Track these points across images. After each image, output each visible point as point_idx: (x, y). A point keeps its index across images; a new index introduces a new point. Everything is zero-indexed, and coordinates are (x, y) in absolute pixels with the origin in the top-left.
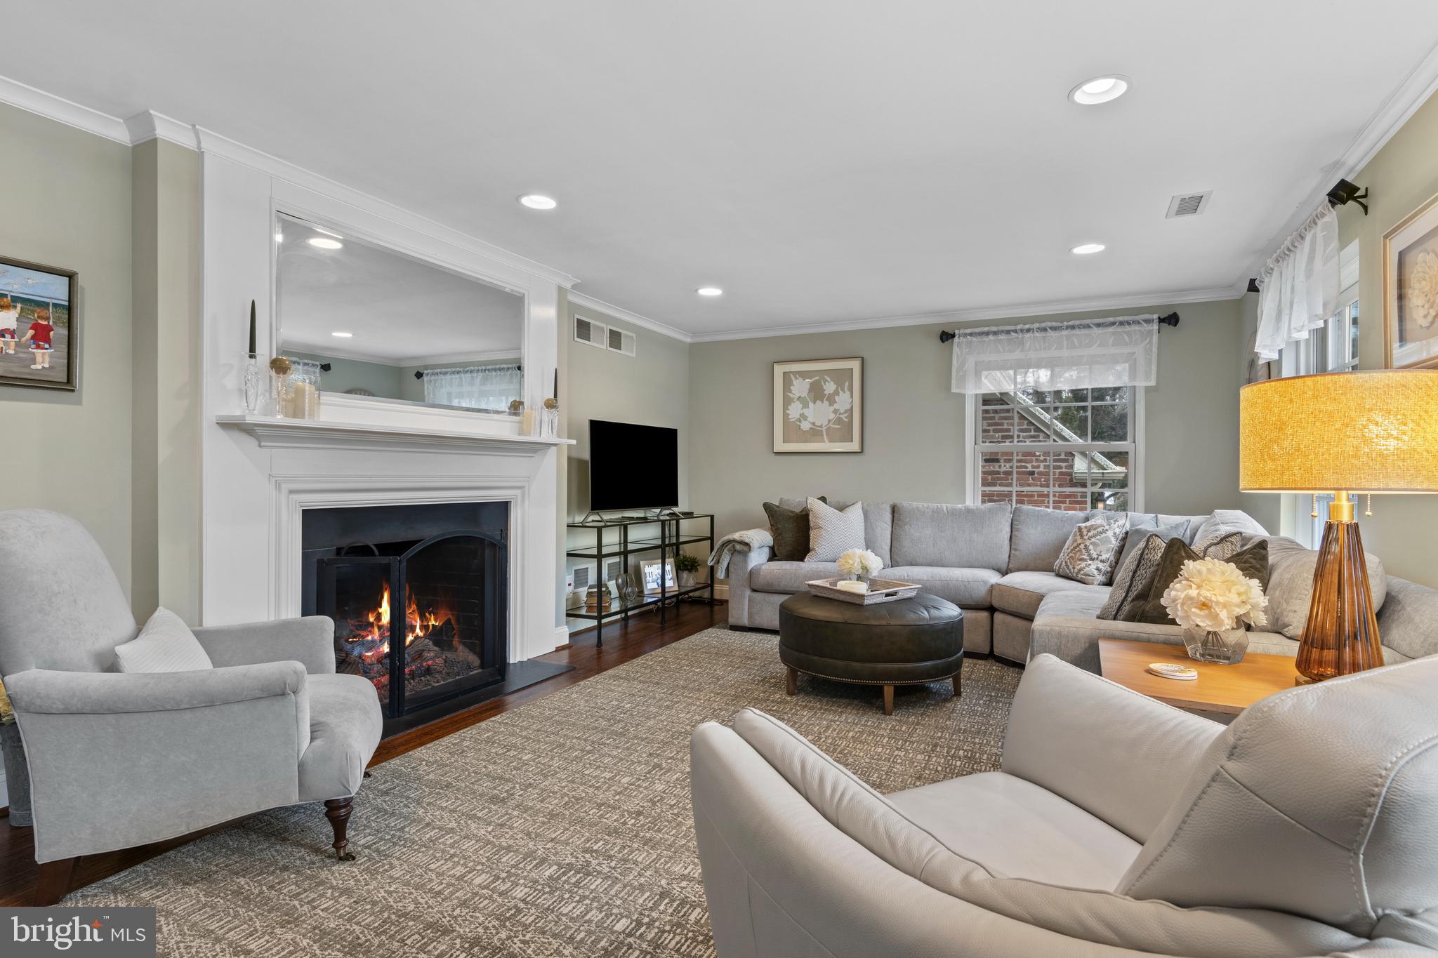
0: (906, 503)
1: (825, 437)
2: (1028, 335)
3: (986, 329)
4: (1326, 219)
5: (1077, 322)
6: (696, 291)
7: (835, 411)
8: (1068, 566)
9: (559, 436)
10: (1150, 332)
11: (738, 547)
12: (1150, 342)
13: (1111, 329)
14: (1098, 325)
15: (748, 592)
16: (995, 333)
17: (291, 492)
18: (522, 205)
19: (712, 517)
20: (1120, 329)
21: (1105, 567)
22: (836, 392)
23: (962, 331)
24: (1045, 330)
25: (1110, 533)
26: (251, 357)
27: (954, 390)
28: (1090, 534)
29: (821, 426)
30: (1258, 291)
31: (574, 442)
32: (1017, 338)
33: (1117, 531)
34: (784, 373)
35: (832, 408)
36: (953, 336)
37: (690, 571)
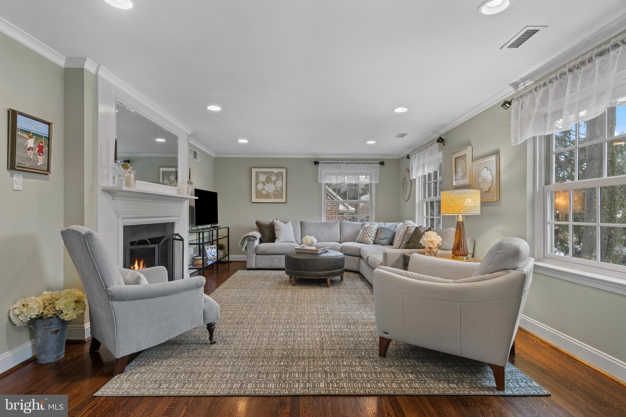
0: (305, 221)
1: (272, 197)
2: (343, 164)
3: (329, 161)
4: (435, 145)
5: (357, 162)
6: (237, 140)
7: (276, 187)
8: (362, 240)
9: (191, 195)
10: (377, 167)
11: (251, 238)
12: (377, 170)
13: (366, 165)
14: (363, 163)
15: (255, 255)
16: (332, 163)
17: (123, 218)
18: (208, 109)
19: (228, 228)
20: (369, 165)
21: (373, 239)
22: (276, 180)
23: (321, 162)
24: (347, 163)
25: (374, 229)
26: (115, 162)
27: (319, 182)
28: (368, 229)
29: (270, 193)
30: (410, 159)
31: (197, 198)
32: (339, 165)
33: (376, 228)
34: (256, 172)
35: (275, 186)
36: (319, 163)
37: (221, 249)
